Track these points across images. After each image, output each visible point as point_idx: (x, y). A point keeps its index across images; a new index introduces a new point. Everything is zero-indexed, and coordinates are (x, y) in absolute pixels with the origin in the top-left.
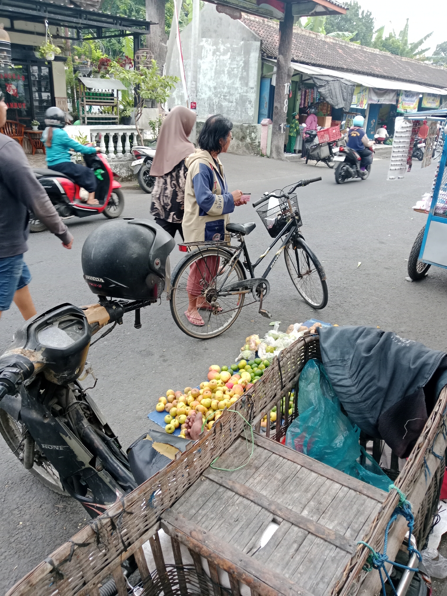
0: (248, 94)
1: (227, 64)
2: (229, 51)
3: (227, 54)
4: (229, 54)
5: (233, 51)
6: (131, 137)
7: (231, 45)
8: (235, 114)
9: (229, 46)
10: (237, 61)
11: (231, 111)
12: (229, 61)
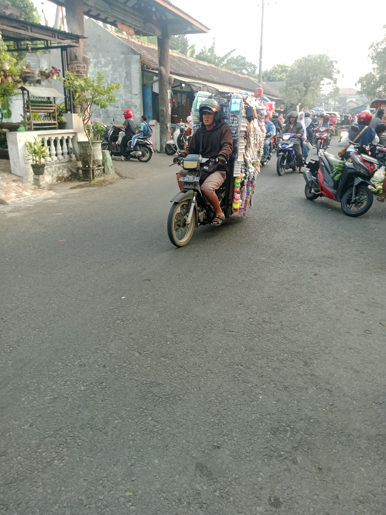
0: (132, 100)
1: (110, 75)
3: (108, 66)
5: (114, 63)
6: (67, 141)
7: (112, 58)
10: (120, 72)
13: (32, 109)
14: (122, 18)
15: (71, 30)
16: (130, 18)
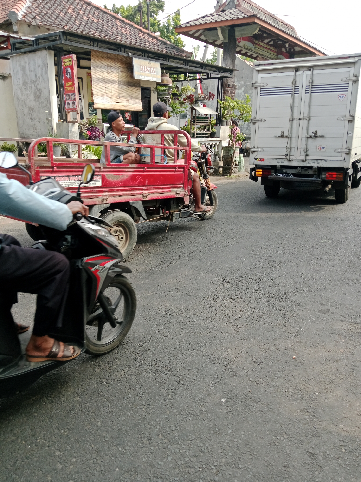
1: (241, 96)
2: (243, 87)
3: (241, 89)
4: (243, 89)
5: (246, 86)
6: (215, 146)
7: (245, 83)
8: (247, 129)
9: (243, 83)
10: (250, 94)
11: (244, 127)
12: (243, 94)
13: (197, 123)
14: (261, 53)
15: (226, 65)
16: (267, 53)
